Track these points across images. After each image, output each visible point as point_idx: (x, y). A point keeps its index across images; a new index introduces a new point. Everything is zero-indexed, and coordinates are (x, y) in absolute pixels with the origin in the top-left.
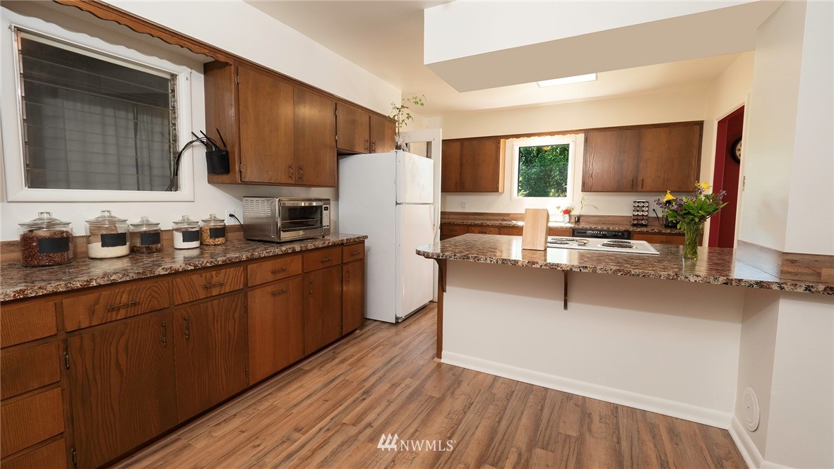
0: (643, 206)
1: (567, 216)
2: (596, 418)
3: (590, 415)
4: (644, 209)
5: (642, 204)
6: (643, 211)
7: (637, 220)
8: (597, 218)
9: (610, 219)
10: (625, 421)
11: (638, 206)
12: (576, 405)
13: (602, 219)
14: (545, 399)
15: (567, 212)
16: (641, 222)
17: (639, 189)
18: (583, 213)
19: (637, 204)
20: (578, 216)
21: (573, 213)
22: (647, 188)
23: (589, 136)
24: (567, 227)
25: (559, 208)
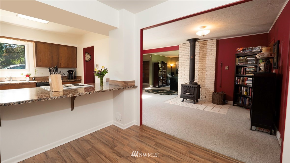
1: (28, 78)
2: (90, 140)
3: (88, 140)
4: (61, 73)
5: (60, 72)
8: (43, 78)
10: (97, 135)
12: (82, 140)
13: (44, 78)
14: (72, 146)
15: (28, 76)
17: (60, 66)
18: (37, 76)
20: (33, 77)
21: (31, 76)
22: (62, 66)
23: (38, 44)
24: (33, 83)
25: (22, 74)
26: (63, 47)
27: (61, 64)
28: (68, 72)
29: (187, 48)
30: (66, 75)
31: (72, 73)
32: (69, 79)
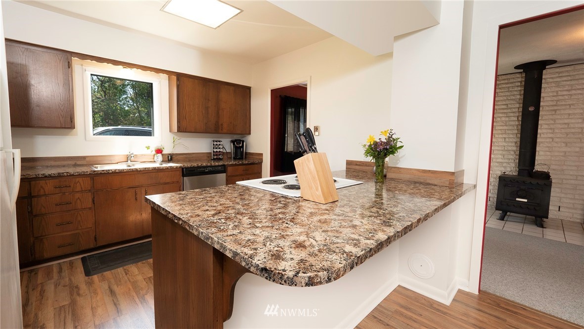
0: (220, 145)
1: (160, 155)
4: (220, 146)
5: (219, 143)
6: (220, 148)
7: (217, 155)
8: (185, 156)
9: (194, 155)
11: (217, 145)
13: (188, 156)
15: (159, 151)
16: (218, 157)
17: (220, 131)
19: (215, 143)
20: (170, 154)
21: (164, 152)
22: (225, 131)
23: (181, 80)
24: (177, 167)
25: (148, 148)
26: (226, 86)
27: (222, 125)
28: (234, 144)
29: (504, 86)
30: (229, 150)
31: (241, 145)
32: (235, 159)
